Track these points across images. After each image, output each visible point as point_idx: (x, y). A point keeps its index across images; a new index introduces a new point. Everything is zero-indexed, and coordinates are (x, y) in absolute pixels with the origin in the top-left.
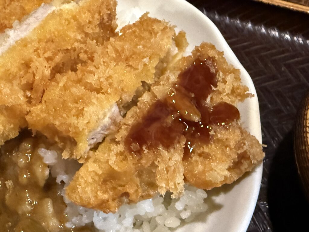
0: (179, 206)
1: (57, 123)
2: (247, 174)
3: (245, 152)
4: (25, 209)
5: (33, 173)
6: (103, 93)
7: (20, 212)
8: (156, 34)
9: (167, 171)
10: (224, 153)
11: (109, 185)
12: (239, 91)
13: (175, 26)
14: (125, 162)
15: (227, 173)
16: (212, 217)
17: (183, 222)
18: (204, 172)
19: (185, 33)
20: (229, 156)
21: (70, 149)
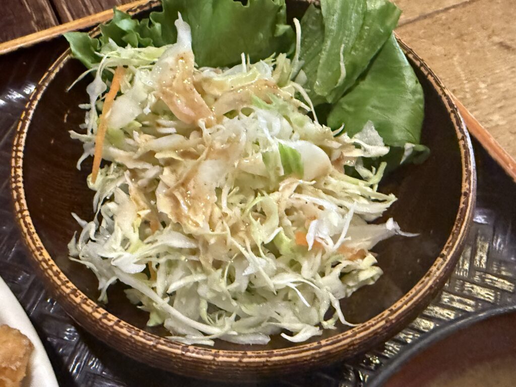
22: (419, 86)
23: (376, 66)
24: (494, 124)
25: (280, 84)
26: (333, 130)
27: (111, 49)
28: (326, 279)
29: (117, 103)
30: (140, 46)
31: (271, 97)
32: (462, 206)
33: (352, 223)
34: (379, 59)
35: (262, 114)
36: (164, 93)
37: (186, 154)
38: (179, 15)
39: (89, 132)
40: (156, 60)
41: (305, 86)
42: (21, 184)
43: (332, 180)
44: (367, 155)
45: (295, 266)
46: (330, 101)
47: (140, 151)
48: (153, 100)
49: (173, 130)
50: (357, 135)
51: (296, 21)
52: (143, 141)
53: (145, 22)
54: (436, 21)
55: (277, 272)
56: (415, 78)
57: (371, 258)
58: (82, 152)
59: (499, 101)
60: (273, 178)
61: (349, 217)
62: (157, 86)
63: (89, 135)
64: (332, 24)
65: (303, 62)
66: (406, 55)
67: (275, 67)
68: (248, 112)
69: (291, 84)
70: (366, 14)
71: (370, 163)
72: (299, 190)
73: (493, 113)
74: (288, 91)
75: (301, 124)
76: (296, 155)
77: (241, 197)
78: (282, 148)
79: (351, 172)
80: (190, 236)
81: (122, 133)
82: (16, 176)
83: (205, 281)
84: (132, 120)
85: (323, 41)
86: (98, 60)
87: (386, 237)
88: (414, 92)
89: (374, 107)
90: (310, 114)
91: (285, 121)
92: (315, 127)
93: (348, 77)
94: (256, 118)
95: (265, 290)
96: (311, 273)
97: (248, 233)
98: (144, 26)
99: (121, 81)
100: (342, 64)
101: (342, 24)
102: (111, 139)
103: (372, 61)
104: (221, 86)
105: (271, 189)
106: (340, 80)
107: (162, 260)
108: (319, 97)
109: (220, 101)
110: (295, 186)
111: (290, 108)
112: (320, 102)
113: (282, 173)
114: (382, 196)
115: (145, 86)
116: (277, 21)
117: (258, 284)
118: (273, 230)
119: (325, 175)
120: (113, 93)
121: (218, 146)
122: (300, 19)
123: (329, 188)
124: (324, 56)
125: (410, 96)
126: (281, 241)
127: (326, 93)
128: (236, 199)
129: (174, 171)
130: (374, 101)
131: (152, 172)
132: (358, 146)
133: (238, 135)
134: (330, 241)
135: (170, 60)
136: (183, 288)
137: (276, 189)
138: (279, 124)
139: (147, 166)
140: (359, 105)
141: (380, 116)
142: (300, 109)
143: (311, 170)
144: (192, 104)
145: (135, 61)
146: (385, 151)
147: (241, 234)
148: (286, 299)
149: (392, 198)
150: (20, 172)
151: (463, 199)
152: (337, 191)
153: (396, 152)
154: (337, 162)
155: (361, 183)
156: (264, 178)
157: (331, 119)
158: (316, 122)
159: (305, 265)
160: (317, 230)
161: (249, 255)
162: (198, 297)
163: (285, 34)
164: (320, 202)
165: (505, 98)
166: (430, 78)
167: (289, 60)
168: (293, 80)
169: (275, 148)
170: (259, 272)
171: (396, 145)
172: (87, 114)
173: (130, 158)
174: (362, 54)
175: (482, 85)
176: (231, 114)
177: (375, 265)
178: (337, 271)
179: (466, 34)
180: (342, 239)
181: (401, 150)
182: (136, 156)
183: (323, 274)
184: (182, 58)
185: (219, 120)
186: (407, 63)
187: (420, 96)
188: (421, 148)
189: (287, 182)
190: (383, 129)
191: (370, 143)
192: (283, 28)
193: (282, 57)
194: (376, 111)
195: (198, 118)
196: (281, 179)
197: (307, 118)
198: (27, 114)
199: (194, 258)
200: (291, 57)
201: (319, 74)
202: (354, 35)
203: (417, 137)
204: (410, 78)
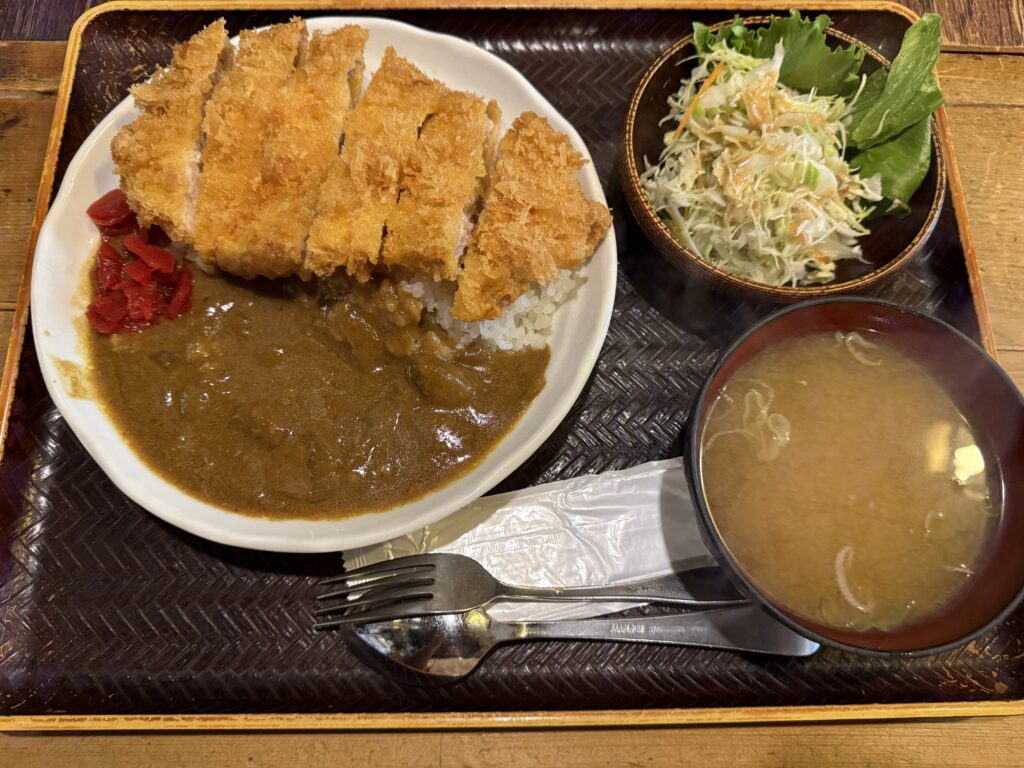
0: (551, 292)
1: (421, 250)
2: (602, 241)
3: (596, 222)
4: (413, 349)
5: (408, 312)
6: (449, 205)
7: (409, 354)
8: (467, 113)
9: (541, 264)
10: (578, 229)
11: (488, 294)
12: (574, 160)
13: (483, 98)
14: (497, 269)
15: (586, 247)
16: (582, 292)
17: (557, 305)
18: (567, 254)
19: (496, 102)
20: (583, 231)
21: (439, 270)
22: (928, 163)
23: (907, 134)
24: (987, 221)
25: (830, 120)
26: (851, 168)
27: (721, 47)
28: (797, 263)
29: (709, 89)
30: (742, 52)
31: (819, 128)
32: (906, 250)
33: (831, 236)
34: (911, 130)
35: (807, 138)
36: (747, 96)
37: (744, 144)
38: (782, 39)
39: (680, 101)
40: (749, 68)
41: (847, 128)
42: (632, 122)
43: (832, 203)
44: (865, 196)
45: (780, 247)
46: (860, 147)
47: (713, 130)
48: (738, 97)
49: (741, 124)
50: (866, 180)
51: (865, 77)
52: (718, 124)
53: (752, 32)
54: (996, 113)
55: (767, 245)
56: (929, 155)
57: (832, 266)
58: (667, 113)
59: (1005, 205)
60: (795, 182)
61: (831, 230)
62: (744, 89)
63: (679, 104)
64: (889, 91)
65: (855, 109)
66: (932, 136)
67: (832, 105)
68: (798, 133)
69: (838, 123)
70: (917, 93)
71: (864, 203)
72: (807, 198)
73: (993, 212)
74: (832, 128)
75: (831, 155)
76: (816, 174)
77: (768, 186)
78: (810, 165)
79: (849, 204)
80: (726, 198)
81: (704, 113)
82: (631, 116)
83: (719, 232)
84: (716, 106)
85: (877, 100)
86: (708, 50)
87: (849, 257)
88: (922, 165)
89: (889, 165)
90: (840, 151)
91: (820, 150)
92: (839, 161)
93: (881, 135)
94: (802, 139)
95: (754, 252)
96: (789, 255)
97: (762, 211)
98: (750, 35)
99: (719, 73)
100: (881, 124)
101: (897, 92)
102: (696, 114)
103: (905, 130)
104: (787, 106)
105: (790, 188)
106: (875, 135)
107: (698, 208)
108: (853, 141)
109: (783, 116)
110: (805, 194)
111: (828, 141)
112: (853, 145)
113: (802, 181)
114: (861, 228)
115: (736, 85)
116: (850, 69)
117: (753, 247)
118: (779, 214)
119: (829, 197)
120: (711, 80)
121: (769, 147)
122: (868, 76)
123: (828, 207)
124: (872, 111)
125: (917, 167)
126: (780, 225)
127: (859, 141)
128: (764, 186)
129: (731, 153)
130: (890, 160)
131: (715, 148)
132: (862, 188)
133: (787, 145)
134: (811, 239)
135: (761, 74)
136: (702, 230)
137: (793, 191)
138: (816, 149)
139: (712, 142)
140: (879, 159)
141: (890, 172)
142: (835, 145)
143: (821, 188)
144: (761, 111)
145: (735, 63)
146: (879, 197)
147: (757, 210)
148: (764, 265)
149: (867, 232)
150: (634, 114)
151: (910, 246)
152: (832, 211)
153: (886, 202)
154: (842, 192)
155: (850, 212)
156: (789, 181)
157: (854, 161)
158: (842, 158)
159: (788, 247)
160: (807, 227)
161: (757, 224)
162: (708, 242)
163: (853, 82)
164: (817, 212)
165: (1011, 205)
166: (939, 160)
167: (844, 105)
168: (841, 120)
169: (805, 163)
170: (757, 238)
171: (889, 197)
172: (682, 87)
173: (703, 132)
174: (899, 123)
175: (999, 186)
176: (786, 129)
177: (832, 271)
178: (806, 261)
179: (1015, 136)
180: (818, 241)
181: (891, 202)
182: (709, 132)
183: (795, 260)
184: (770, 75)
185: (775, 129)
186: (929, 142)
187: (925, 170)
188: (906, 207)
189: (801, 189)
190: (886, 183)
191: (871, 189)
192: (853, 76)
193: (841, 100)
194: (887, 168)
195: (764, 122)
196: (799, 186)
197: (836, 152)
198: (649, 74)
199: (719, 214)
200: (847, 102)
201: (862, 123)
202: (901, 105)
203: (908, 198)
204: (926, 154)
